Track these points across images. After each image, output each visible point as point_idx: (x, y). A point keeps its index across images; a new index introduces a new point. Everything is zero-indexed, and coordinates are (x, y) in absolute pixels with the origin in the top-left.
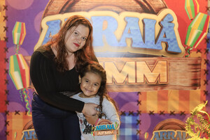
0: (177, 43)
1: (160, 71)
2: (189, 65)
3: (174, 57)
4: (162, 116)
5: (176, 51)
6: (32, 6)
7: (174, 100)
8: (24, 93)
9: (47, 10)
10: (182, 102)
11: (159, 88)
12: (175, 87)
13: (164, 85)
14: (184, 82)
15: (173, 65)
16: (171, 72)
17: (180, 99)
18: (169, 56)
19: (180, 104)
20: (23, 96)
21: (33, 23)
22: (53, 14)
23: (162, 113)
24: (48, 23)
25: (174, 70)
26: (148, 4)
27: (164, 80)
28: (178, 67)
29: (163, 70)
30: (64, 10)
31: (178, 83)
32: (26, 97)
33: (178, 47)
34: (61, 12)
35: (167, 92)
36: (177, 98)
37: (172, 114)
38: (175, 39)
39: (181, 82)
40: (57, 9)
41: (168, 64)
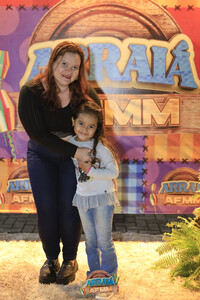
0: (192, 76)
1: (170, 110)
3: (188, 94)
4: (172, 164)
5: (191, 86)
6: (18, 29)
7: (187, 145)
8: (9, 136)
9: (35, 36)
10: (197, 148)
11: (169, 132)
12: (188, 130)
13: (175, 128)
15: (187, 103)
16: (185, 112)
17: (195, 144)
18: (182, 93)
19: (194, 151)
20: (8, 140)
21: (17, 52)
22: (42, 41)
23: (172, 161)
24: (36, 52)
25: (189, 109)
26: (158, 28)
27: (175, 121)
28: (193, 106)
29: (175, 110)
30: (56, 35)
31: (193, 126)
32: (11, 141)
33: (193, 82)
34: (52, 38)
35: (179, 136)
36: (191, 143)
37: (184, 162)
38: (190, 72)
39: (196, 124)
40: (47, 35)
41: (181, 102)
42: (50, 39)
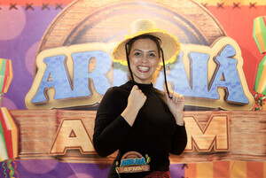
0: (241, 89)
1: (215, 131)
2: (261, 122)
3: (237, 111)
5: (241, 101)
6: (22, 34)
8: (10, 167)
9: (45, 40)
11: (215, 159)
12: (240, 157)
13: (222, 154)
14: (255, 148)
15: (236, 122)
16: (234, 133)
18: (229, 109)
20: (8, 171)
21: (23, 61)
22: (54, 46)
24: (46, 60)
25: (239, 130)
26: (196, 31)
27: (222, 145)
28: (244, 126)
29: (222, 131)
30: (71, 40)
31: (245, 151)
32: (12, 173)
33: (243, 95)
34: (66, 43)
35: (227, 164)
38: (239, 83)
39: (249, 149)
40: (61, 39)
41: (229, 121)
42: (64, 45)
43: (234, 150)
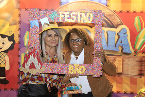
0: (129, 47)
1: (117, 65)
2: (137, 61)
3: (127, 56)
4: (119, 94)
5: (129, 52)
7: (127, 84)
11: (117, 76)
12: (127, 76)
13: (120, 74)
14: (134, 72)
15: (126, 61)
16: (125, 66)
17: (131, 83)
18: (123, 56)
19: (131, 87)
23: (118, 92)
25: (127, 64)
26: (111, 22)
27: (120, 70)
28: (129, 63)
29: (120, 65)
31: (129, 73)
33: (130, 50)
35: (122, 79)
36: (129, 83)
37: (125, 93)
38: (128, 45)
39: (131, 72)
41: (123, 61)
43: (125, 73)
